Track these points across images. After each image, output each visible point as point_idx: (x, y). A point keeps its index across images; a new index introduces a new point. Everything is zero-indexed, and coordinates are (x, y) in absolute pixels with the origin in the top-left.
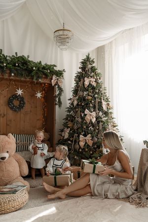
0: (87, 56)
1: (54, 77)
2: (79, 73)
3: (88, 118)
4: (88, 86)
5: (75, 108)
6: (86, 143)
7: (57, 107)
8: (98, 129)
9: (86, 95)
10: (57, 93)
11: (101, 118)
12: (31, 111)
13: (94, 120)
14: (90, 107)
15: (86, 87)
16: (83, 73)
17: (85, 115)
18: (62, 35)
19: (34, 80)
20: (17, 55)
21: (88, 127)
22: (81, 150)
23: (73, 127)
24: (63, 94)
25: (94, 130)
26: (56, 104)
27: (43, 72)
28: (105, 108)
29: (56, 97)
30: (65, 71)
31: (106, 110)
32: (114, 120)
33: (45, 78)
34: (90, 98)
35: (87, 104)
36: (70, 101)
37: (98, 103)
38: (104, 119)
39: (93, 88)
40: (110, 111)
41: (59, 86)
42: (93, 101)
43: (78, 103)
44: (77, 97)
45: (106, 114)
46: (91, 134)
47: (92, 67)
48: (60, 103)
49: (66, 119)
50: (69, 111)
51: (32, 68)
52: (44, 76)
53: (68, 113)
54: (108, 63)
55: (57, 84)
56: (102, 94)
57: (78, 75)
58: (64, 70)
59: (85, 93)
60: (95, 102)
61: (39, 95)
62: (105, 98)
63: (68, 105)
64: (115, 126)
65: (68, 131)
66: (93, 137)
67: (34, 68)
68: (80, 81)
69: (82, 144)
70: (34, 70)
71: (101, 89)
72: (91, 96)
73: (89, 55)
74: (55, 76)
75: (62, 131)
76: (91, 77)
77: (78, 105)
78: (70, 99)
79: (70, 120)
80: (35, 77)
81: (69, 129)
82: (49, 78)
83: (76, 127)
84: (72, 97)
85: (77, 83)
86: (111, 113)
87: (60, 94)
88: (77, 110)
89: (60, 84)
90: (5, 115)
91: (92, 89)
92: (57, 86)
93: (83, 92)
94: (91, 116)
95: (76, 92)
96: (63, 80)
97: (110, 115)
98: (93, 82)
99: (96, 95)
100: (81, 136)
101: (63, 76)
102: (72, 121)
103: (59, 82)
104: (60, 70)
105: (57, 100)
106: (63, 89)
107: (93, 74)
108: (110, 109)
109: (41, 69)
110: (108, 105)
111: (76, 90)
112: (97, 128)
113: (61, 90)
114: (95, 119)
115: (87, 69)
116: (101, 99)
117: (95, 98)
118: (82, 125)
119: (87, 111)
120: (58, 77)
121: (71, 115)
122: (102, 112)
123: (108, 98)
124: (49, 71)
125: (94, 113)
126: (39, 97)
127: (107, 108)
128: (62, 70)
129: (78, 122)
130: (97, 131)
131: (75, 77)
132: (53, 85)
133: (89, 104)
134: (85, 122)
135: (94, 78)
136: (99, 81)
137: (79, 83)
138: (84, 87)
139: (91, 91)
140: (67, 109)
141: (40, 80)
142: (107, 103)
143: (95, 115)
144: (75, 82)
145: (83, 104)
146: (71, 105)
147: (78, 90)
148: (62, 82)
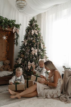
0: (33, 18)
1: (15, 28)
2: (28, 27)
3: (33, 52)
4: (33, 35)
5: (26, 46)
6: (32, 66)
7: (15, 45)
10: (16, 37)
11: (40, 53)
14: (34, 46)
15: (32, 35)
16: (31, 27)
17: (31, 51)
18: (21, 3)
21: (33, 58)
22: (28, 71)
23: (24, 57)
24: (19, 38)
25: (36, 60)
26: (15, 44)
27: (8, 24)
29: (15, 39)
30: (21, 25)
32: (46, 54)
33: (9, 28)
35: (32, 45)
36: (22, 43)
37: (39, 44)
38: (42, 54)
39: (36, 36)
40: (44, 49)
42: (36, 43)
43: (28, 44)
44: (27, 41)
45: (43, 51)
46: (35, 61)
47: (36, 24)
48: (17, 43)
49: (20, 53)
50: (22, 49)
51: (2, 20)
52: (8, 26)
53: (21, 50)
54: (43, 24)
55: (16, 32)
56: (41, 40)
57: (27, 29)
59: (32, 39)
60: (37, 44)
61: (5, 38)
62: (42, 42)
63: (21, 45)
64: (47, 58)
65: (21, 60)
66: (35, 63)
67: (3, 21)
68: (29, 31)
69: (29, 67)
70: (3, 22)
71: (40, 37)
72: (35, 40)
73: (34, 17)
74: (15, 27)
75: (17, 59)
76: (35, 30)
77: (27, 45)
78: (23, 42)
79: (22, 53)
80: (3, 26)
81: (22, 58)
82: (11, 28)
83: (26, 57)
84: (24, 41)
85: (27, 33)
86: (45, 50)
87: (17, 38)
88: (27, 48)
89: (17, 32)
92: (15, 33)
93: (31, 38)
94: (35, 51)
95: (26, 37)
96: (19, 30)
97: (44, 52)
98: (36, 33)
99: (38, 40)
100: (29, 62)
101: (19, 28)
102: (23, 54)
103: (17, 31)
104: (18, 24)
105: (16, 42)
106: (19, 36)
107: (36, 28)
109: (7, 22)
110: (44, 46)
112: (38, 58)
113: (18, 36)
115: (33, 25)
117: (37, 42)
118: (29, 56)
119: (32, 49)
120: (17, 28)
121: (23, 50)
122: (41, 50)
123: (44, 42)
124: (12, 24)
125: (37, 50)
126: (5, 39)
127: (43, 48)
128: (19, 24)
129: (27, 54)
130: (38, 60)
131: (26, 29)
132: (14, 32)
133: (34, 44)
134: (31, 54)
135: (37, 30)
136: (40, 32)
137: (28, 33)
138: (31, 35)
139: (35, 37)
140: (21, 47)
141: (6, 29)
142: (43, 45)
143: (37, 51)
144: (26, 32)
145: (30, 45)
146: (23, 45)
147: (28, 37)
148: (19, 31)
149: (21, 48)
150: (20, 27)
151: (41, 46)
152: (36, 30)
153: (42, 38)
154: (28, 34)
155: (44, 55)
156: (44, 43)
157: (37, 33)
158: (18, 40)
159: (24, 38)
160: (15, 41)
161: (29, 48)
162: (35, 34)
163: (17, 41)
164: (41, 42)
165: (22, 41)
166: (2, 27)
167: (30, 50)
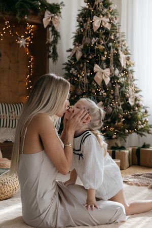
1: (47, 14)
2: (85, 9)
3: (98, 78)
4: (98, 30)
5: (79, 63)
7: (51, 60)
8: (113, 95)
9: (95, 42)
10: (51, 39)
11: (118, 79)
12: (9, 68)
13: (107, 81)
14: (101, 60)
15: (95, 30)
16: (91, 8)
17: (94, 74)
19: (17, 17)
21: (98, 91)
24: (59, 41)
25: (108, 96)
26: (49, 57)
27: (31, 4)
28: (123, 63)
29: (49, 45)
30: (64, 5)
31: (125, 67)
32: (135, 82)
33: (33, 14)
34: (101, 47)
36: (69, 53)
37: (114, 55)
38: (122, 80)
39: (107, 33)
40: (130, 68)
41: (53, 28)
42: (106, 53)
43: (83, 55)
44: (82, 46)
45: (125, 72)
46: (103, 101)
48: (55, 56)
50: (68, 69)
52: (31, 12)
53: (67, 72)
55: (51, 25)
56: (119, 42)
57: (82, 13)
58: (62, 3)
59: (94, 40)
60: (109, 54)
61: (23, 42)
62: (124, 48)
63: (66, 60)
64: (137, 92)
68: (86, 21)
71: (118, 35)
72: (103, 45)
74: (49, 13)
76: (103, 16)
77: (82, 58)
78: (70, 50)
80: (19, 13)
82: (39, 14)
84: (72, 47)
85: (81, 26)
86: (132, 71)
87: (55, 41)
88: (81, 66)
89: (55, 26)
91: (104, 34)
92: (50, 29)
93: (91, 38)
94: (103, 75)
95: (79, 38)
96: (60, 20)
97: (130, 75)
98: (105, 23)
99: (111, 44)
101: (60, 13)
103: (53, 22)
104: (56, 3)
105: (52, 51)
106: (61, 34)
107: (105, 10)
108: (130, 65)
110: (128, 59)
111: (78, 36)
112: (112, 93)
113: (56, 34)
114: (109, 79)
115: (96, 3)
116: (117, 50)
117: (109, 49)
118: (89, 88)
119: (97, 68)
120: (54, 13)
121: (72, 74)
122: (119, 70)
123: (128, 49)
124: (40, 4)
125: (108, 70)
126: (23, 46)
127: (127, 64)
128: (59, 3)
129: (83, 83)
130: (112, 97)
131: (78, 15)
132: (45, 26)
133: (101, 57)
134: (93, 83)
135: (107, 17)
136: (115, 22)
137: (85, 24)
138: (93, 31)
139: (104, 37)
140: (65, 66)
141: (26, 18)
142: (127, 56)
143: (109, 73)
144: (78, 24)
145: (90, 57)
146: (72, 59)
147: (83, 36)
148: (58, 23)
149: (66, 68)
150: (61, 10)
151: (119, 61)
152: (105, 15)
153: (123, 38)
154: (84, 30)
155: (128, 84)
156: (129, 52)
157: (108, 24)
158: (58, 46)
159: (72, 41)
160: (51, 49)
161: (88, 65)
162: (102, 28)
163: (54, 49)
164: (120, 48)
165: (68, 49)
166: (15, 15)
167: (89, 71)
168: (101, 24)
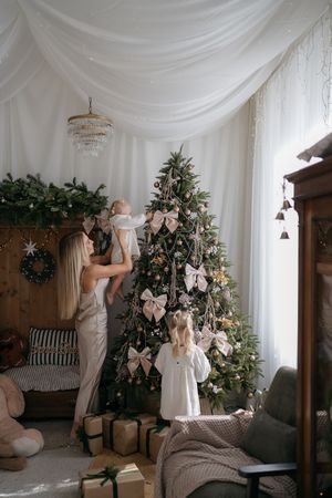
3: (148, 310)
6: (140, 366)
13: (160, 314)
15: (155, 232)
20: (11, 178)
34: (159, 260)
37: (177, 272)
42: (166, 269)
43: (141, 270)
69: (132, 367)
90: (15, 292)
94: (155, 305)
98: (170, 222)
114: (163, 312)
119: (146, 294)
124: (71, 206)
125: (164, 297)
143: (164, 303)
157: (174, 222)
168: (164, 225)
